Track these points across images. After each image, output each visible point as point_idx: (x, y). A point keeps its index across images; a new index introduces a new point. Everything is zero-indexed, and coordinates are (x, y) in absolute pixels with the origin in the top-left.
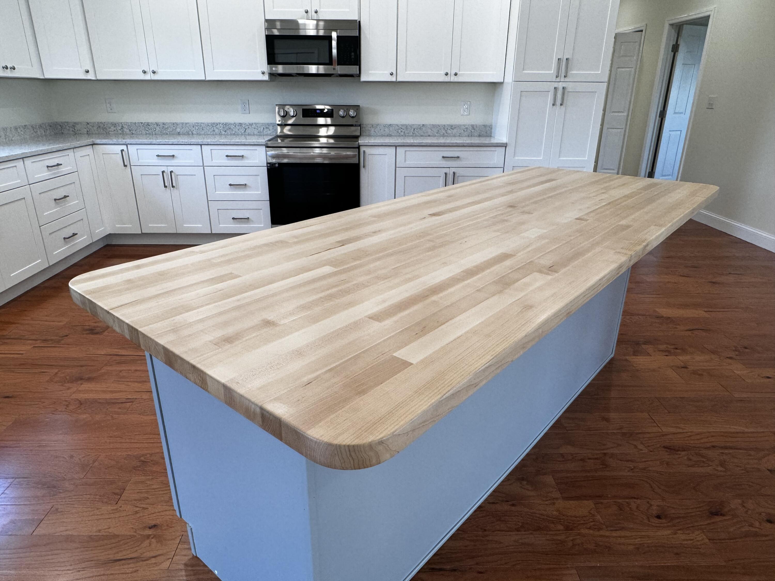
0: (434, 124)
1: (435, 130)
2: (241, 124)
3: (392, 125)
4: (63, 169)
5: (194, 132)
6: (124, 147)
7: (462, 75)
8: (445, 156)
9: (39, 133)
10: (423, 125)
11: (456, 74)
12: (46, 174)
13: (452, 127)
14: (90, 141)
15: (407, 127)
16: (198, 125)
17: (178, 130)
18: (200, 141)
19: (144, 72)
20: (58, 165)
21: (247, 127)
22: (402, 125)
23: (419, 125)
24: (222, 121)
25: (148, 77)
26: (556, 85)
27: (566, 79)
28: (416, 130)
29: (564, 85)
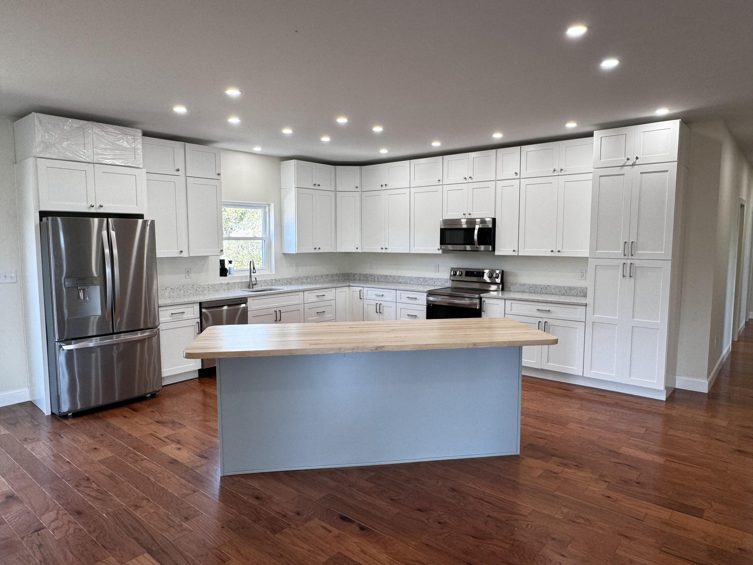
0: (556, 285)
1: (557, 291)
2: (432, 279)
3: (526, 284)
4: (326, 298)
5: (408, 282)
6: (361, 288)
7: (564, 252)
8: (539, 309)
9: (335, 278)
10: (548, 286)
11: (559, 251)
12: (315, 299)
13: (570, 288)
14: (348, 284)
15: (536, 286)
16: (410, 278)
17: (400, 280)
18: (395, 288)
19: (382, 248)
20: (324, 295)
21: (435, 281)
22: (533, 285)
23: (545, 285)
24: (423, 277)
25: (384, 251)
26: (625, 261)
27: (633, 257)
28: (542, 289)
29: (632, 261)
